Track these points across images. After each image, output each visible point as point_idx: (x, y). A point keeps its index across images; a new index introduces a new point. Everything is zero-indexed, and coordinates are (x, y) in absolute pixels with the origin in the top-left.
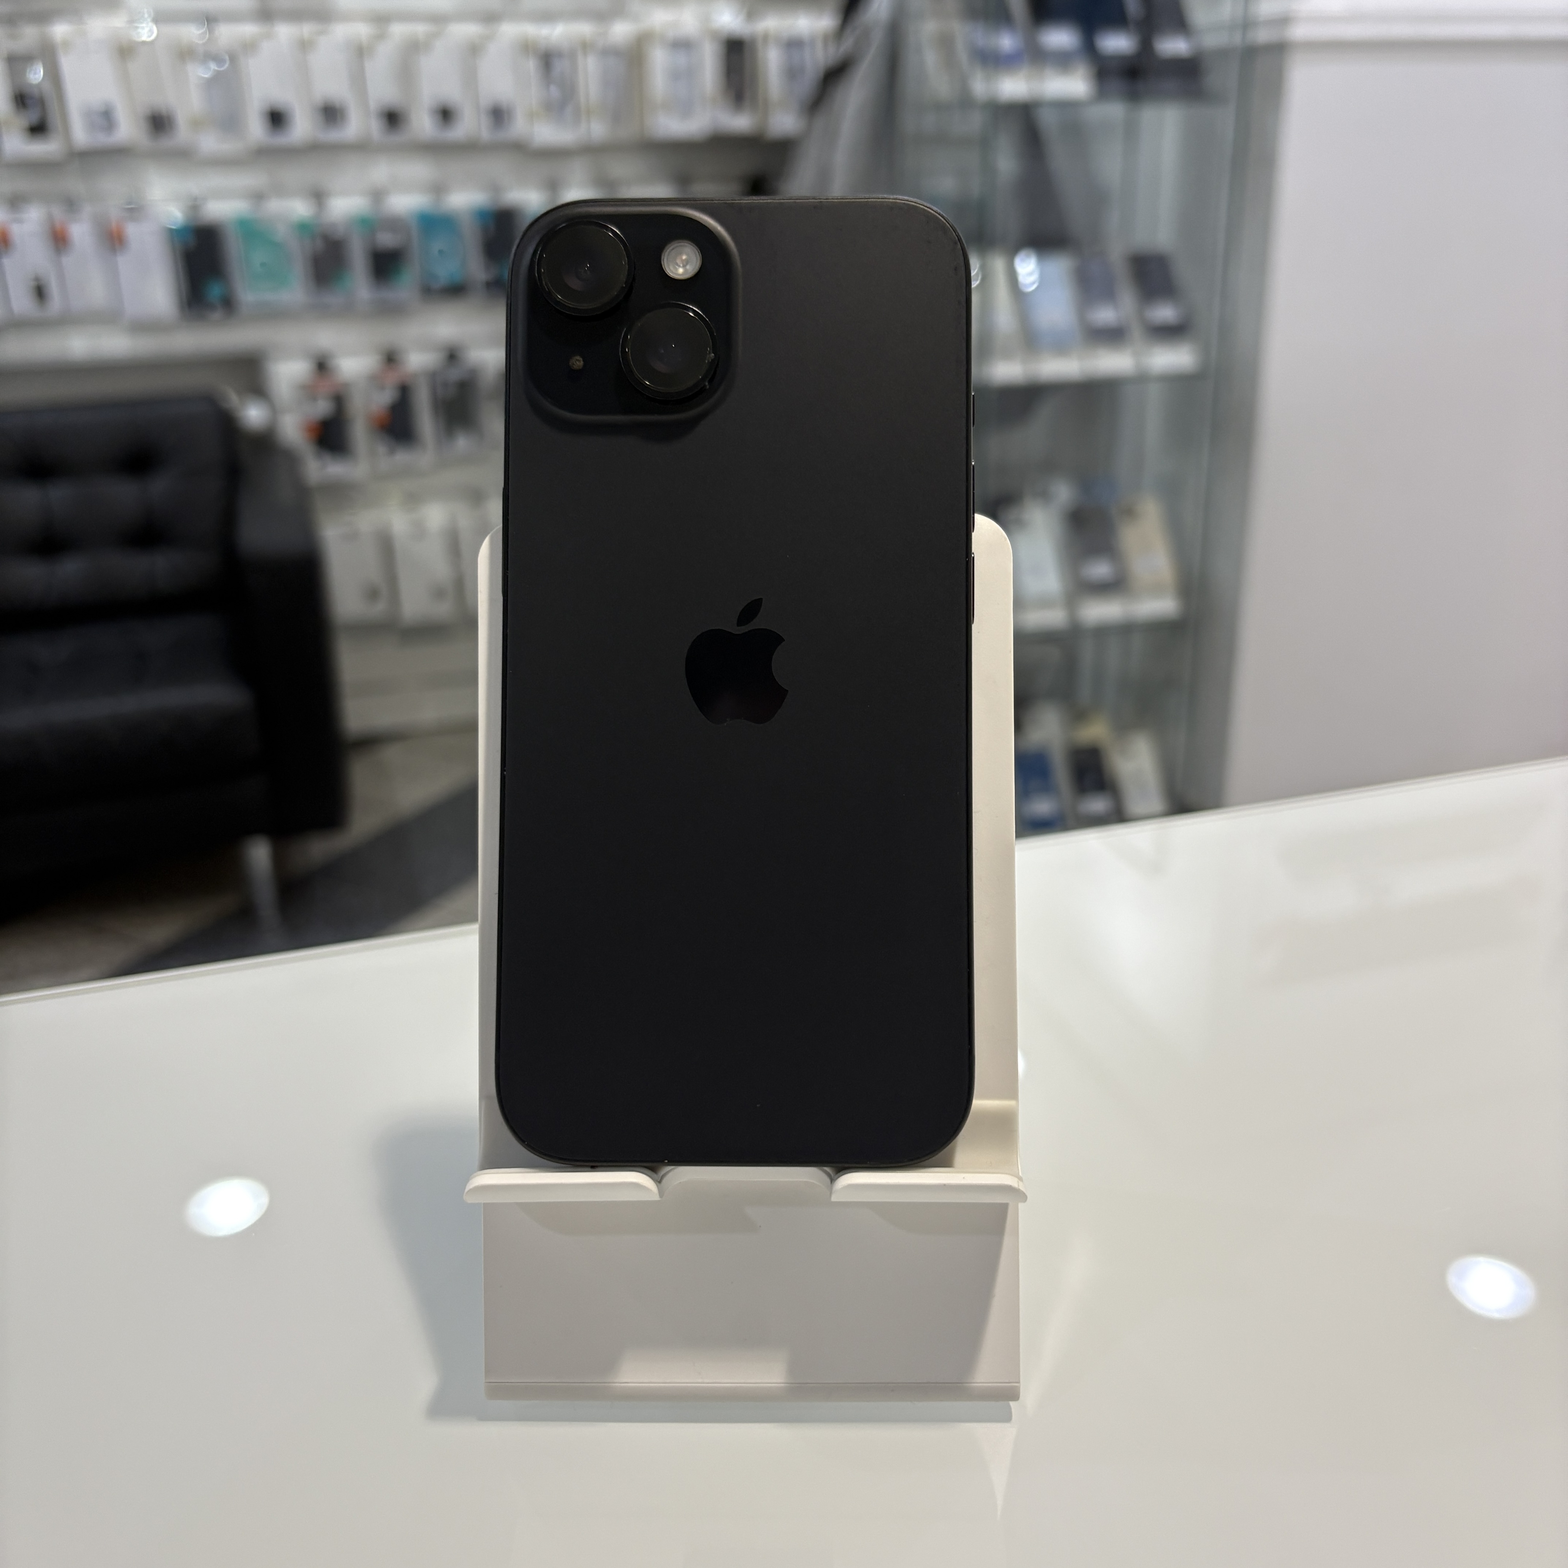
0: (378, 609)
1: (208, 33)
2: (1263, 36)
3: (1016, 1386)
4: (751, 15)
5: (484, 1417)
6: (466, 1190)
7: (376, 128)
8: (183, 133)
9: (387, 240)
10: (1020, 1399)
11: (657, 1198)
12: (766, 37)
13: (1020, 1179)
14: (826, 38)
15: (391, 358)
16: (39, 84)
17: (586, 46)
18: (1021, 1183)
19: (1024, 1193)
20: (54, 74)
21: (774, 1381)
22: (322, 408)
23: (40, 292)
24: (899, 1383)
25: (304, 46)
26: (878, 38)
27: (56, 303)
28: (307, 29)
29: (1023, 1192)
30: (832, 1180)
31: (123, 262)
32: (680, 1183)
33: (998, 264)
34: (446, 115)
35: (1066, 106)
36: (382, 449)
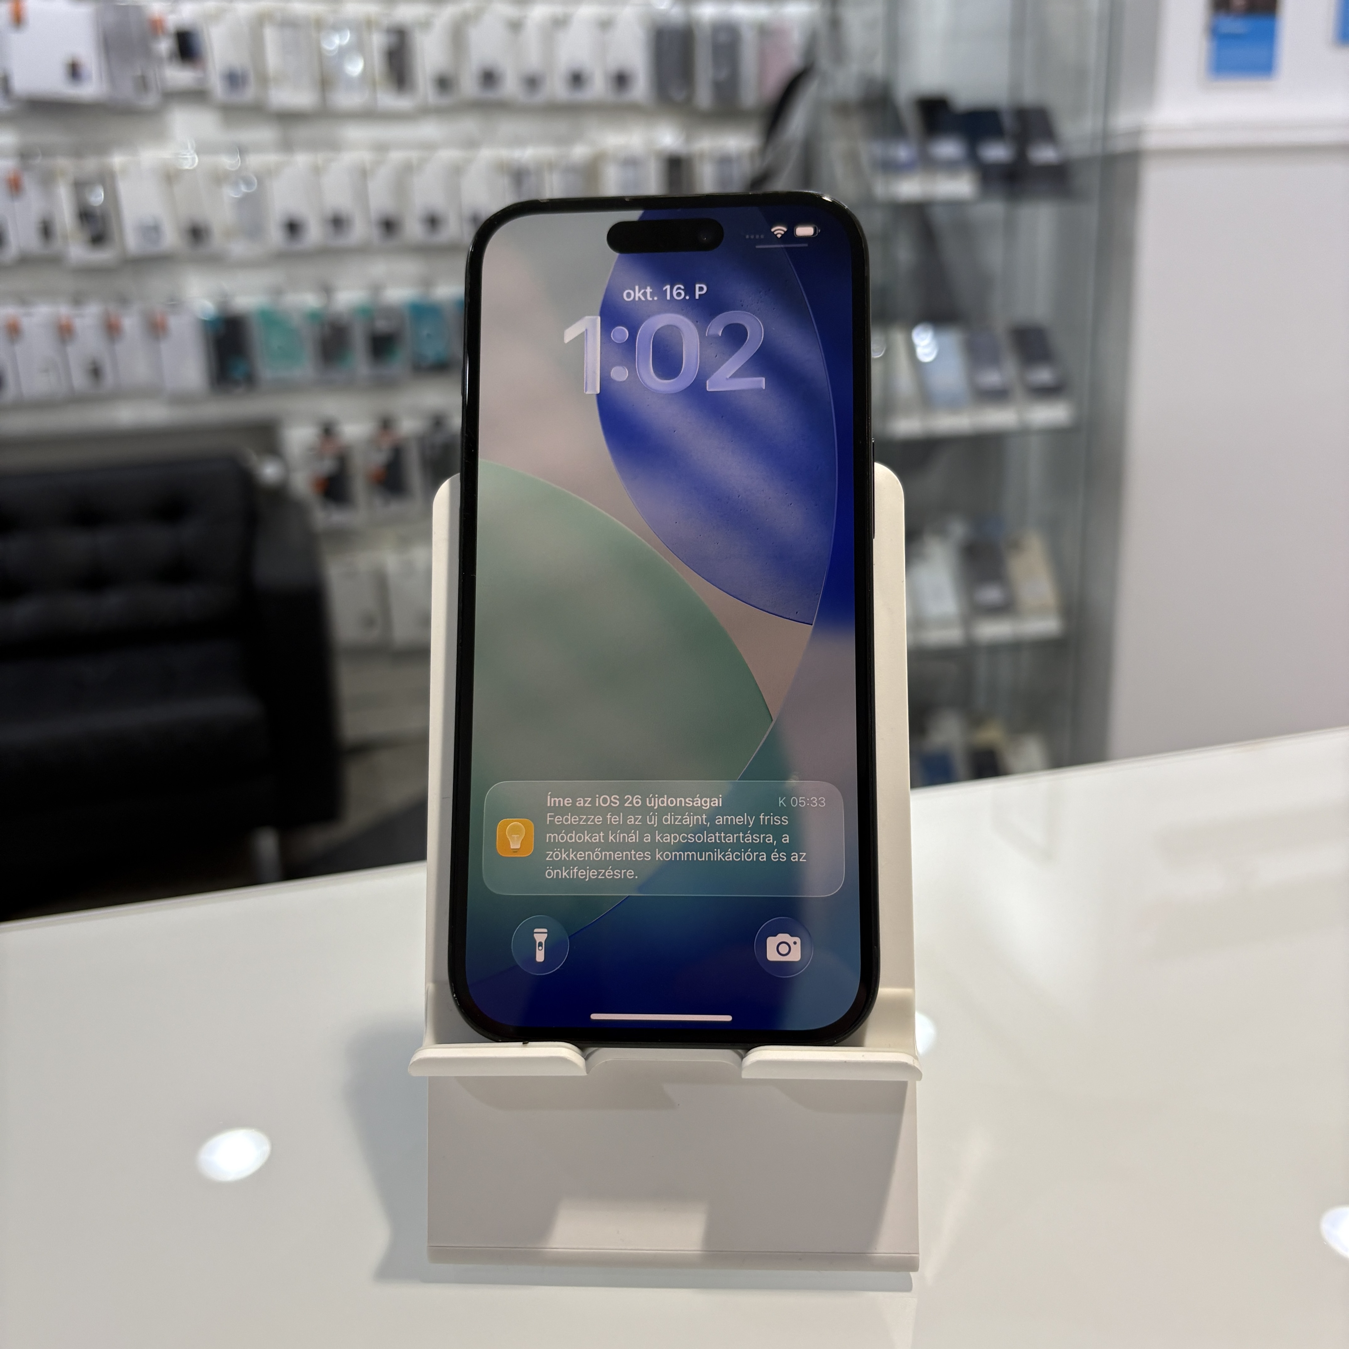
0: (373, 635)
1: (240, 161)
2: (1121, 145)
3: (914, 1257)
4: (689, 139)
5: (427, 1279)
6: (411, 1062)
7: (375, 234)
8: (217, 241)
9: (382, 325)
10: (919, 1269)
11: (584, 1073)
12: (702, 155)
13: (916, 1058)
14: (752, 155)
15: (386, 424)
16: (101, 206)
17: (551, 166)
18: (915, 1061)
19: (919, 1070)
20: (112, 195)
21: (693, 1249)
22: (327, 466)
23: (96, 372)
24: (806, 1252)
25: (317, 171)
26: (795, 154)
27: (109, 379)
28: (320, 158)
29: (917, 1068)
30: (742, 1057)
31: (165, 347)
32: (606, 1062)
33: (898, 337)
34: (433, 222)
35: (955, 205)
36: (378, 502)
